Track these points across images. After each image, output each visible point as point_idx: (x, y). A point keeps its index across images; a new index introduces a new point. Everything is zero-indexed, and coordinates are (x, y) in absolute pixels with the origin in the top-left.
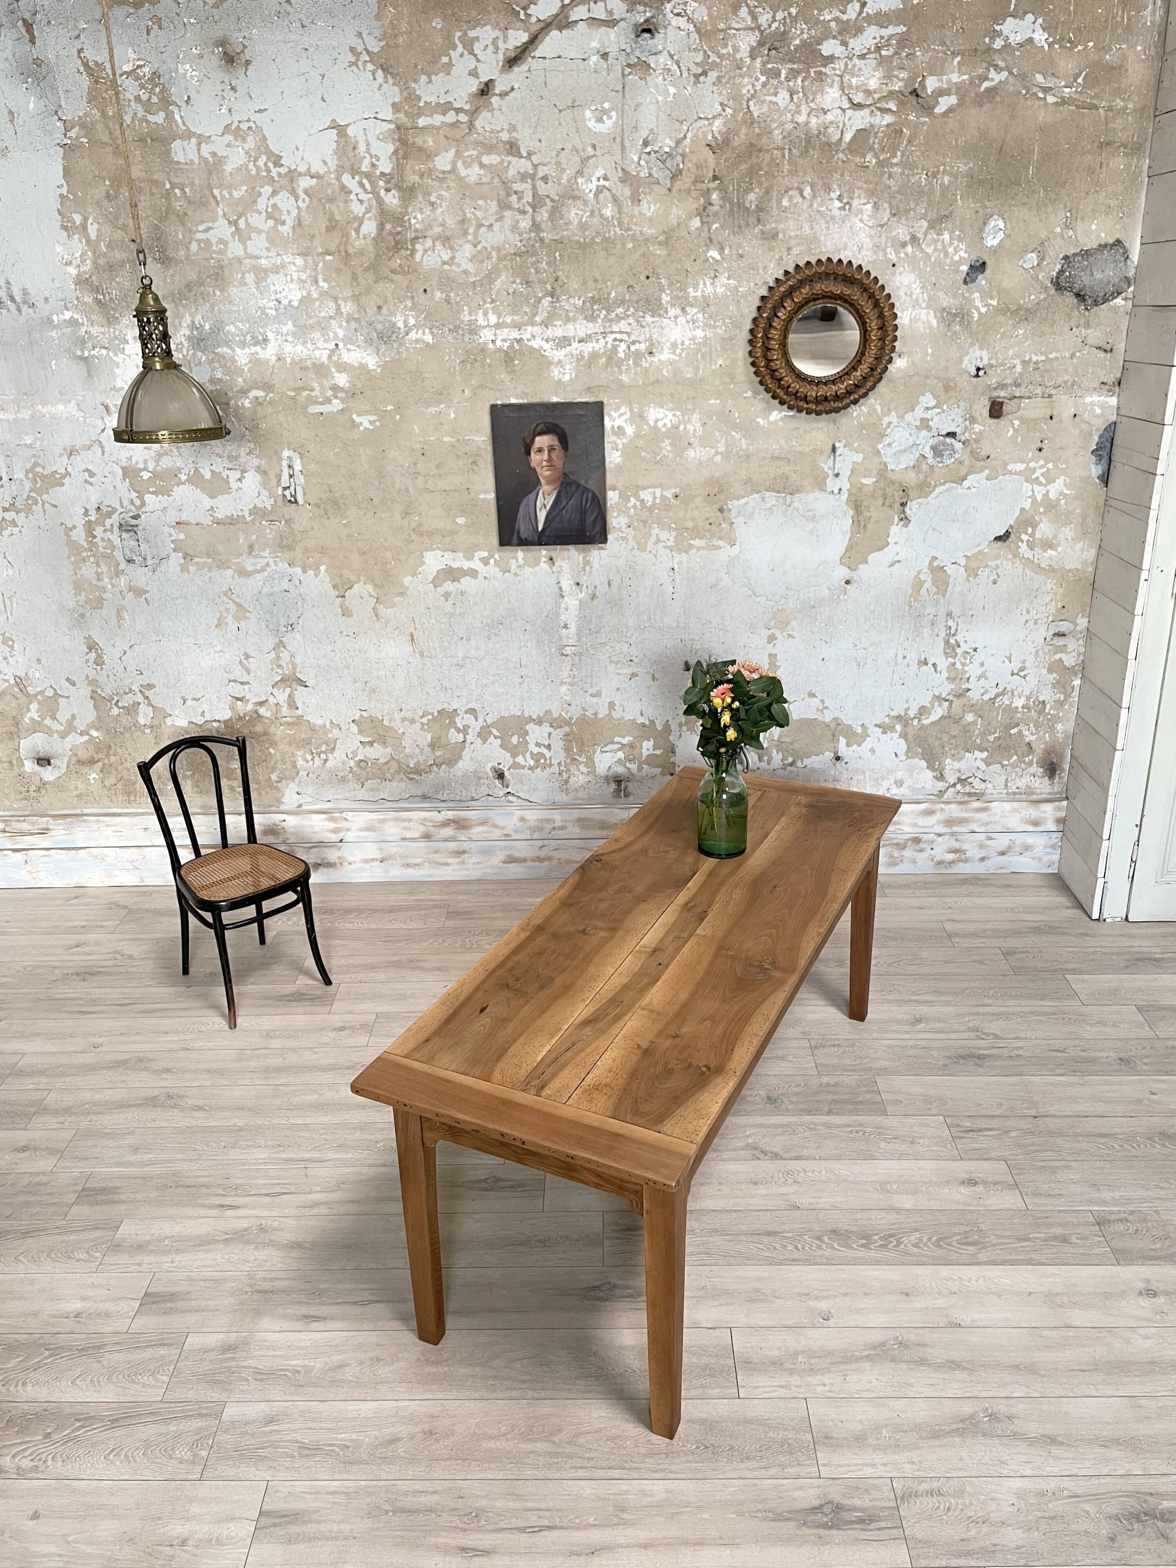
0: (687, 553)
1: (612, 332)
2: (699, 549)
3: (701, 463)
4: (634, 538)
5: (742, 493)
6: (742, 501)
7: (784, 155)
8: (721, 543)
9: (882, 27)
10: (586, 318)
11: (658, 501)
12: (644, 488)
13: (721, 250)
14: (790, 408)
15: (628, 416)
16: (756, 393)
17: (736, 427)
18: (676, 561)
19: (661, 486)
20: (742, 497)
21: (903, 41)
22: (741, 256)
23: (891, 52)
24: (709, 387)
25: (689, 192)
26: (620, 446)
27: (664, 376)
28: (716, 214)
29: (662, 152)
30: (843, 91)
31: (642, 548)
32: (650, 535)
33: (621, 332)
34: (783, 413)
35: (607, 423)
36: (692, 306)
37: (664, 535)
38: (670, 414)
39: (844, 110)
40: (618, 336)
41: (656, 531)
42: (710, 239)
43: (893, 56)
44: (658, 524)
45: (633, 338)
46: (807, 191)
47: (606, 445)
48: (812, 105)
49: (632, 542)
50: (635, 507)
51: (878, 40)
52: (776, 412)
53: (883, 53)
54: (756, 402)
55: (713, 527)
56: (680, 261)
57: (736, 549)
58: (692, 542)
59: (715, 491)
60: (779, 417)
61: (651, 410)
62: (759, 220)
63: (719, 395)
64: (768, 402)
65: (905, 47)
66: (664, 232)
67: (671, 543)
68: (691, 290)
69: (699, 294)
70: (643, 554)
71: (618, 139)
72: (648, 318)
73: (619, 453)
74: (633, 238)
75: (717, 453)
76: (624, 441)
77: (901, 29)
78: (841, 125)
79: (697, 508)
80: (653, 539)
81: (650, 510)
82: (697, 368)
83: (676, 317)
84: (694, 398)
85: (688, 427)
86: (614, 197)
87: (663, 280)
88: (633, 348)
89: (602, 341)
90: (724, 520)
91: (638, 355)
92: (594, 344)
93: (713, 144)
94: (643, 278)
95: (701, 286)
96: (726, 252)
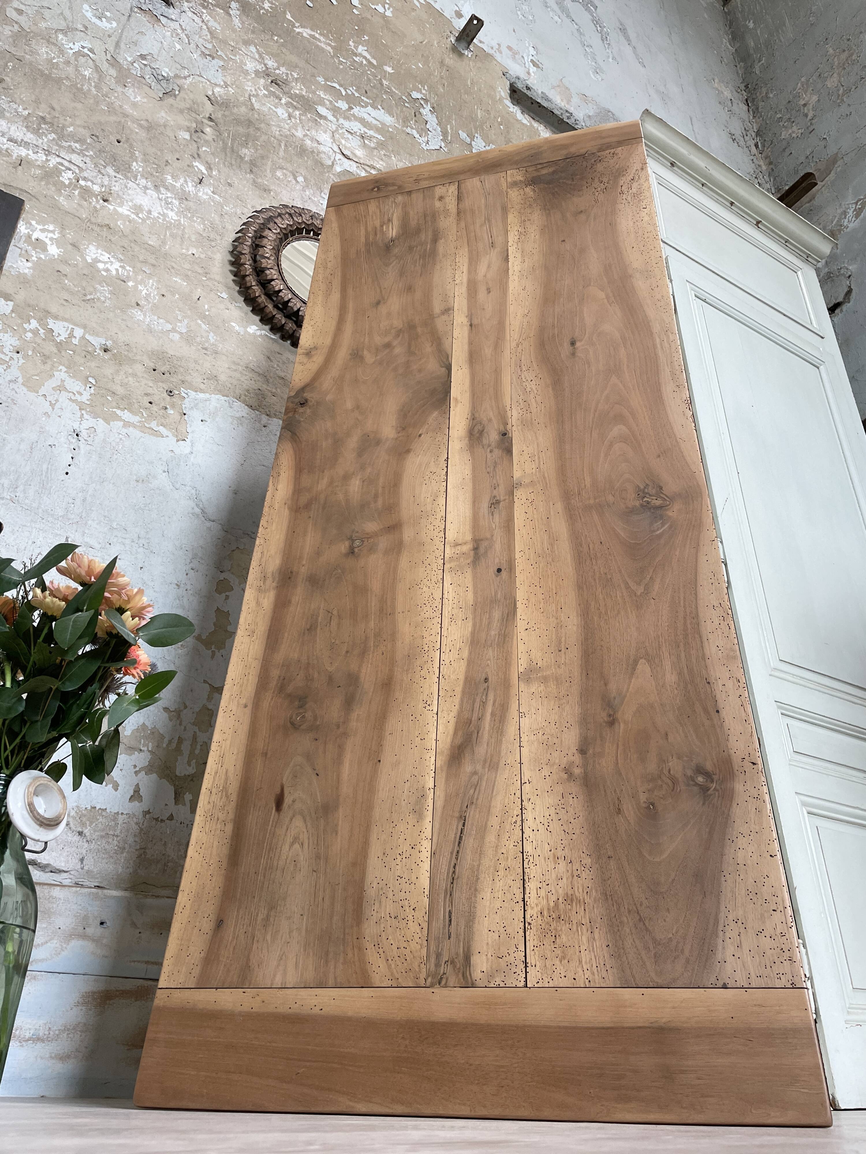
0: (107, 421)
1: (58, 156)
2: (127, 424)
3: (150, 331)
4: (21, 368)
5: (202, 386)
6: (201, 395)
7: (280, 145)
8: (161, 429)
9: (365, 127)
10: (27, 127)
11: (75, 341)
12: (56, 318)
13: (209, 168)
14: (273, 330)
15: (57, 236)
16: (232, 299)
17: (203, 317)
18: (86, 424)
19: (84, 327)
20: (202, 391)
21: (381, 145)
22: (230, 185)
23: (372, 145)
24: (173, 264)
25: (181, 111)
26: (34, 258)
27: (116, 225)
28: (206, 141)
29: (159, 73)
30: (334, 140)
31: (31, 385)
32: (52, 376)
33: (70, 162)
34: (263, 332)
35: (22, 228)
36: (167, 189)
37: (73, 385)
38: (117, 265)
39: (335, 152)
40: (66, 164)
41: (61, 374)
42: (198, 155)
43: (374, 148)
44: (68, 367)
45: (85, 174)
46: (300, 179)
47: (11, 247)
48: (308, 133)
49: (15, 372)
50: (35, 332)
51: (362, 132)
52: (254, 327)
53: (366, 142)
54: (232, 307)
55: (154, 408)
56: (161, 151)
57: (184, 448)
58: (118, 412)
59: (163, 369)
60: (258, 333)
61: (92, 248)
62: (251, 171)
63: (186, 277)
64: (246, 314)
65: (383, 149)
66: (147, 120)
67: (85, 398)
68: (169, 177)
69: (178, 185)
70: (32, 395)
71: (114, 39)
72: (110, 170)
73: (29, 264)
74: (110, 105)
75: (174, 330)
76: (43, 256)
77: (379, 137)
78: (332, 158)
79: (134, 375)
80: (53, 383)
81: (59, 346)
82: (164, 243)
83: (146, 188)
84: (154, 265)
85: (140, 287)
86: (96, 67)
87: (137, 153)
88: (82, 182)
89: (42, 157)
90: (173, 406)
91: (86, 193)
92: (30, 152)
93: (213, 99)
94: (113, 139)
95: (182, 180)
96: (214, 173)
